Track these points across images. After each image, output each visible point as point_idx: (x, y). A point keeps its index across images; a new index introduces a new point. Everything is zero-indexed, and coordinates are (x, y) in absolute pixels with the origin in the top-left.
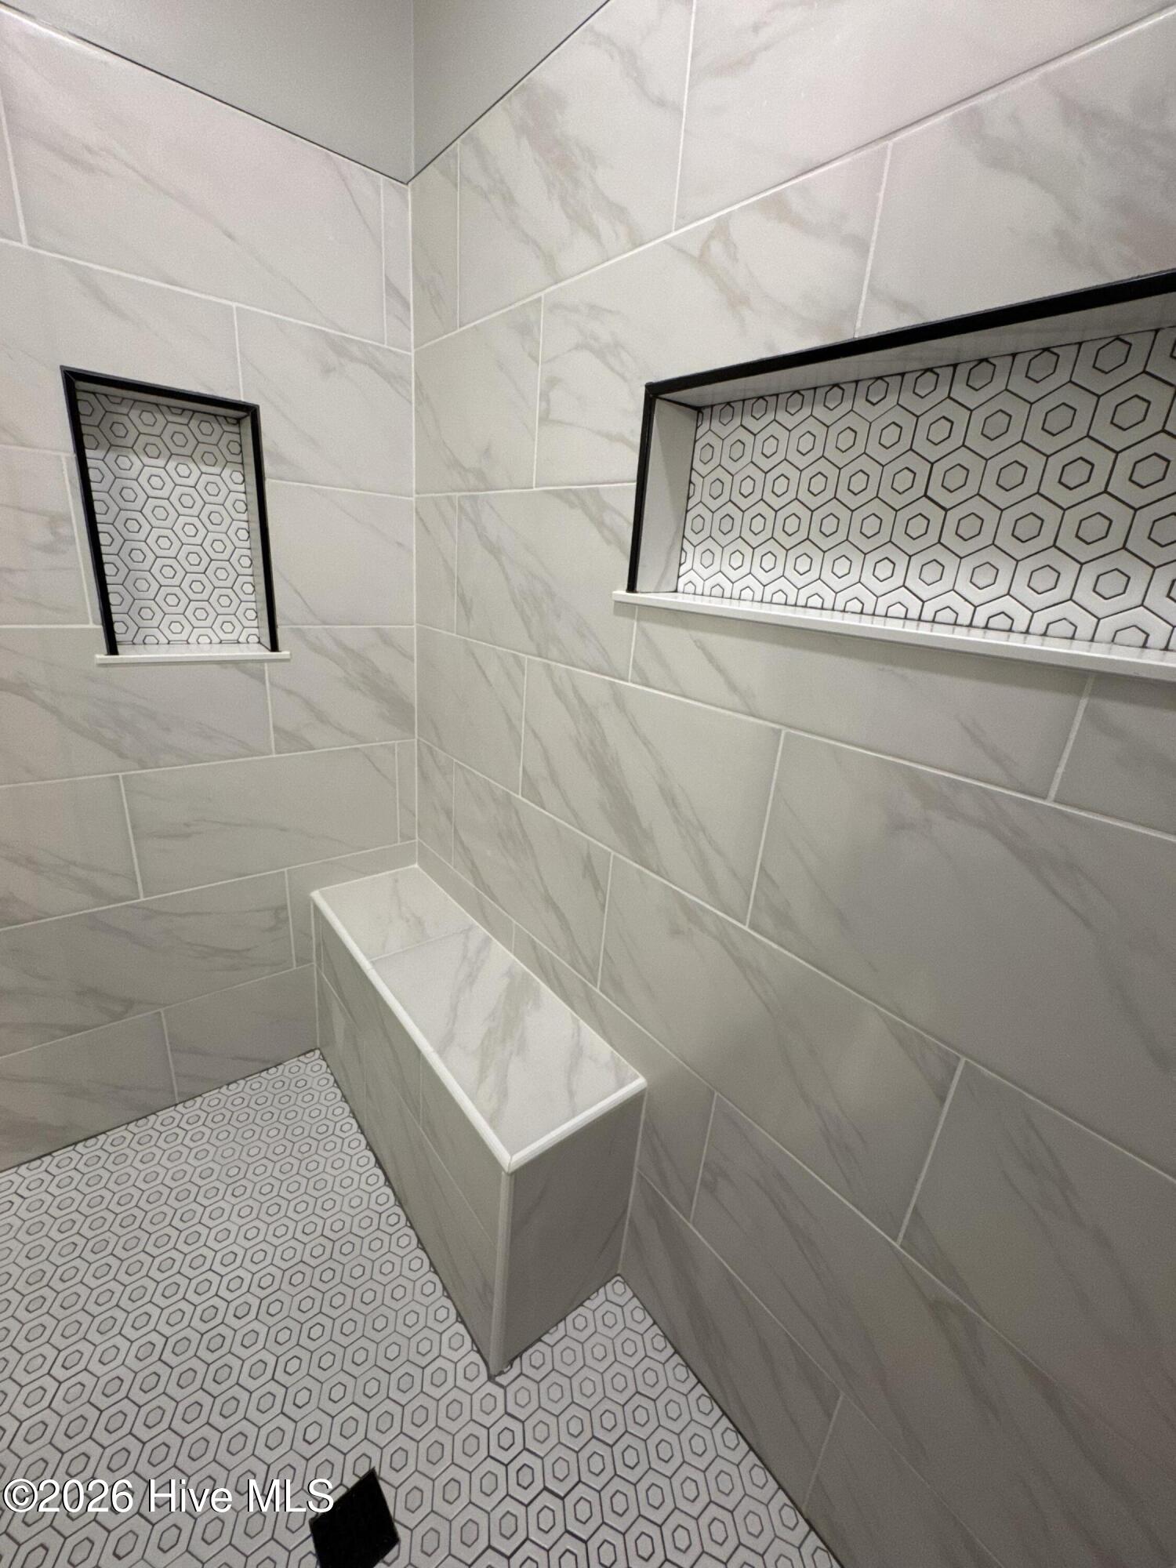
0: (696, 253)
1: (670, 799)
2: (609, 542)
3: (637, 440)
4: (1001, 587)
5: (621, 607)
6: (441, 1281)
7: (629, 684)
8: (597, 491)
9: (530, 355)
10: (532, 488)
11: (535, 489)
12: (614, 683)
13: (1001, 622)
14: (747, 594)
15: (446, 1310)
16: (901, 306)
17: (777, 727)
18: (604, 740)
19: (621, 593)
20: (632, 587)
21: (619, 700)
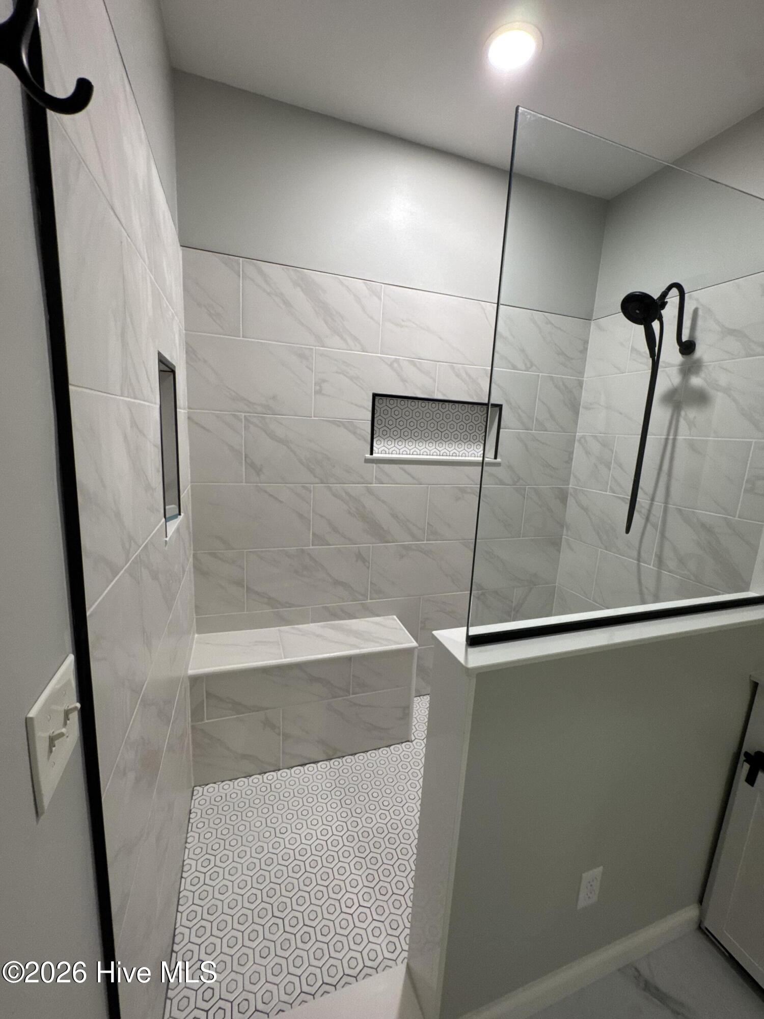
0: (389, 363)
1: (394, 516)
2: (360, 439)
3: (370, 408)
4: (453, 448)
5: (367, 461)
6: (373, 750)
7: (374, 485)
8: (353, 422)
9: (307, 367)
10: (311, 417)
11: (313, 418)
12: (367, 486)
13: (464, 455)
14: (404, 453)
15: (384, 751)
16: (444, 395)
17: (427, 486)
18: (364, 507)
19: (368, 456)
20: (372, 453)
21: (370, 491)
